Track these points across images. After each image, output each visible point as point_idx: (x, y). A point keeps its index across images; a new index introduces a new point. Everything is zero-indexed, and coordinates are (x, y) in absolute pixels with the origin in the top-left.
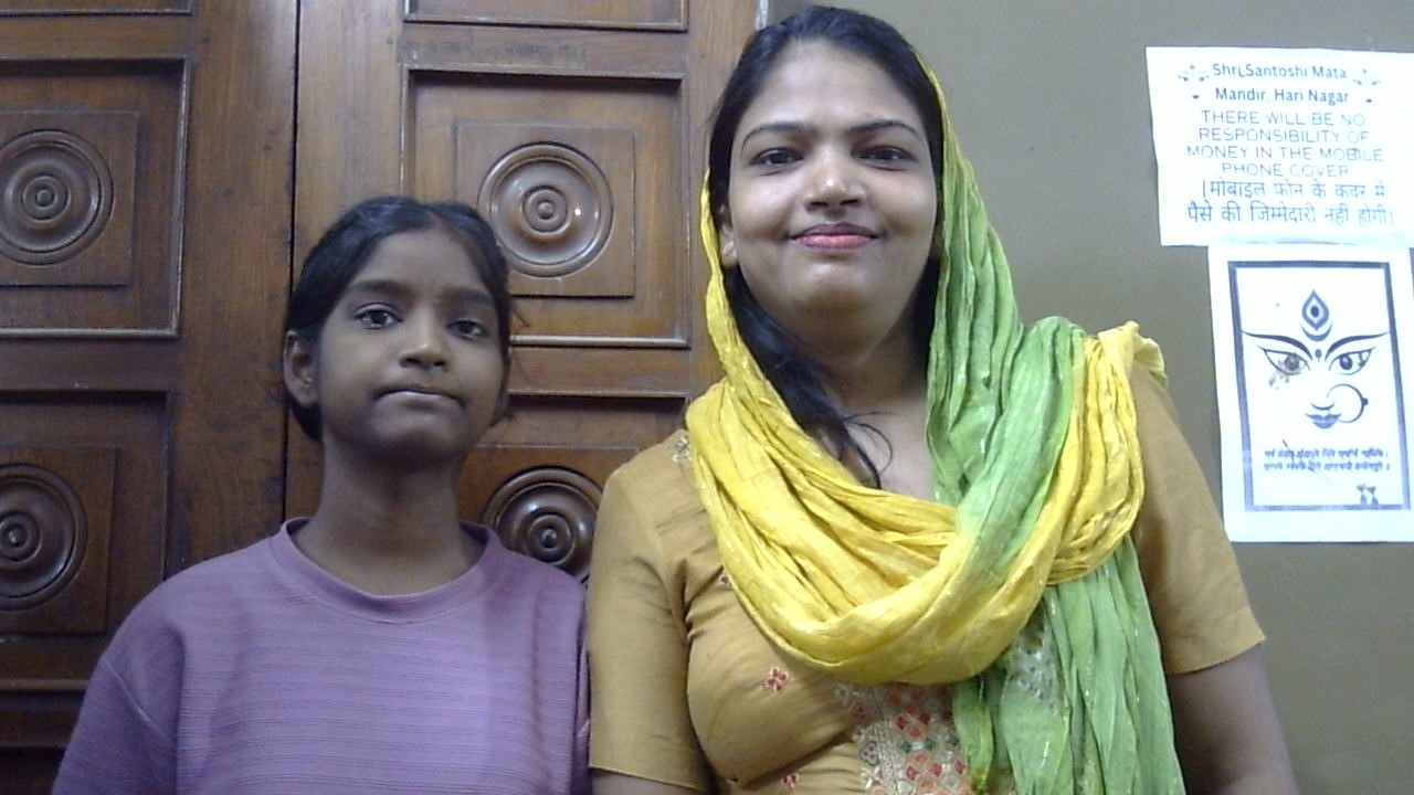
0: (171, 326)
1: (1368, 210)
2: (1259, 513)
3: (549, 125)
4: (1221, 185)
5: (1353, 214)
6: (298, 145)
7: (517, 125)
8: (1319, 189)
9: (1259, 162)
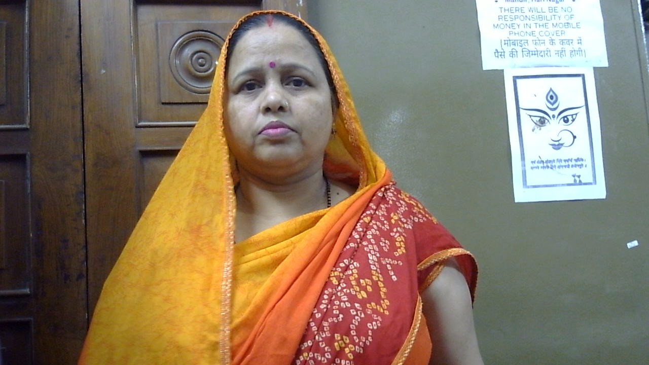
0: (26, 123)
1: (575, 51)
2: (529, 189)
3: (201, 22)
4: (509, 41)
5: (568, 53)
6: (82, 34)
7: (185, 22)
8: (552, 42)
9: (525, 30)
